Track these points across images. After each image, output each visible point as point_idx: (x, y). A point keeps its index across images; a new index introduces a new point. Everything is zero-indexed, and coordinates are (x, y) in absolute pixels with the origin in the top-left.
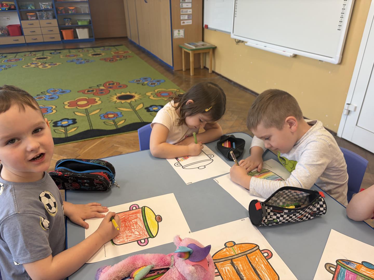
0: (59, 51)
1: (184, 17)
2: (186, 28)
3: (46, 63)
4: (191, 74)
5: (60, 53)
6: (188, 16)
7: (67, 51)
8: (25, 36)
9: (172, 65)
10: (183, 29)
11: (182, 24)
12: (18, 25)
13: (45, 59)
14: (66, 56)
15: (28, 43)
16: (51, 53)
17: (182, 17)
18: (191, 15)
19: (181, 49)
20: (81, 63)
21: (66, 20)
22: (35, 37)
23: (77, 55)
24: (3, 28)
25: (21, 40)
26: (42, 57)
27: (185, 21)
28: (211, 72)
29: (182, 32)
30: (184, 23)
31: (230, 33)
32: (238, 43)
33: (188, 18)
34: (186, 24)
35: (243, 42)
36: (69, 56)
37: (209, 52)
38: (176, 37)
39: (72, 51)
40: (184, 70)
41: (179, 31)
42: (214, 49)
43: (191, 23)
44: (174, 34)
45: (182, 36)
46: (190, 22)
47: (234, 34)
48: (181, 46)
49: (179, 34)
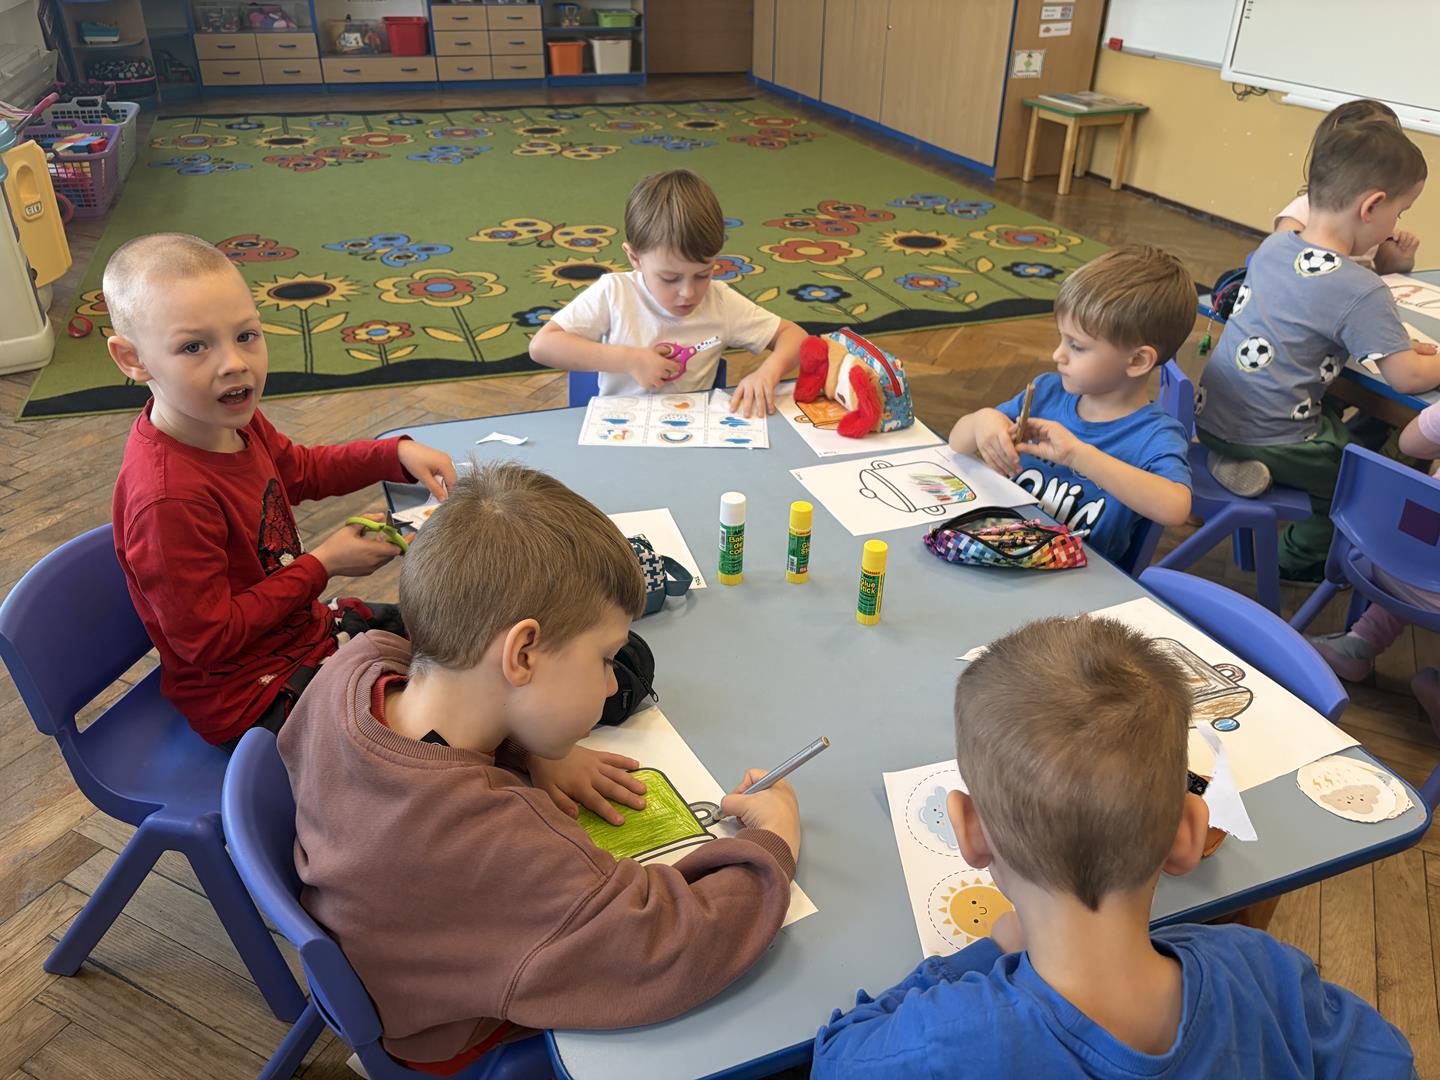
0: (569, 111)
1: (1050, 13)
2: (1051, 46)
3: (571, 144)
4: (1062, 189)
5: (577, 116)
6: (1063, 10)
7: (593, 110)
8: (438, 59)
9: (991, 163)
10: (1043, 51)
11: (1042, 35)
12: (419, 18)
13: (558, 135)
14: (609, 126)
15: (442, 82)
16: (552, 117)
17: (1047, 10)
18: (1072, 8)
19: (1027, 110)
21: (567, 8)
22: (465, 63)
23: (641, 126)
24: (367, 25)
25: (424, 69)
26: (537, 126)
27: (1052, 26)
28: (1119, 188)
29: (1038, 59)
30: (1048, 30)
31: (1220, 66)
32: (1246, 97)
33: (1062, 15)
34: (1053, 33)
35: (1266, 91)
36: (617, 126)
37: (1120, 126)
38: (1020, 74)
40: (1026, 178)
41: (1030, 56)
42: (1139, 114)
43: (1068, 33)
44: (1013, 65)
45: (1036, 71)
46: (1067, 29)
47: (1233, 68)
48: (1030, 101)
49: (1028, 64)
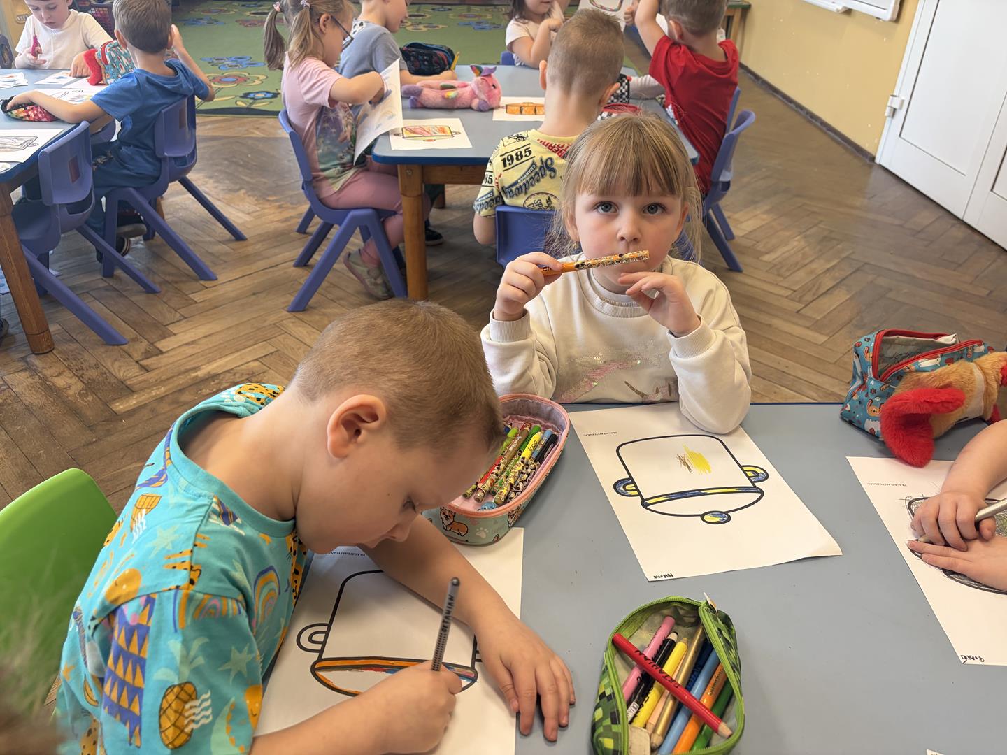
0: (450, 7)
3: (420, 23)
5: (450, 10)
7: (465, 7)
13: (420, 18)
14: (460, 16)
16: (433, 9)
20: (483, 28)
23: (480, 16)
26: (416, 14)
36: (465, 16)
39: (473, 8)
42: (745, 9)
